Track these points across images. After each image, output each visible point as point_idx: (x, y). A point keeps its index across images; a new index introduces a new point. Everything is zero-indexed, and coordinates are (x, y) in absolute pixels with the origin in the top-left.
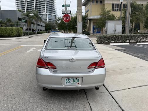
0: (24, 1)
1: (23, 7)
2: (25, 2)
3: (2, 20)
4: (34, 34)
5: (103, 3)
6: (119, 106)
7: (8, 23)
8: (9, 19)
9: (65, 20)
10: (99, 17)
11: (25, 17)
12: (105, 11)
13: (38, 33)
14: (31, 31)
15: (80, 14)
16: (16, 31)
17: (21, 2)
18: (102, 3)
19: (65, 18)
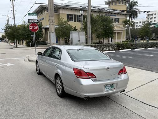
5: (58, 13)
6: (141, 102)
9: (32, 30)
10: (57, 27)
12: (62, 21)
15: (52, 24)
18: (56, 13)
19: (32, 27)
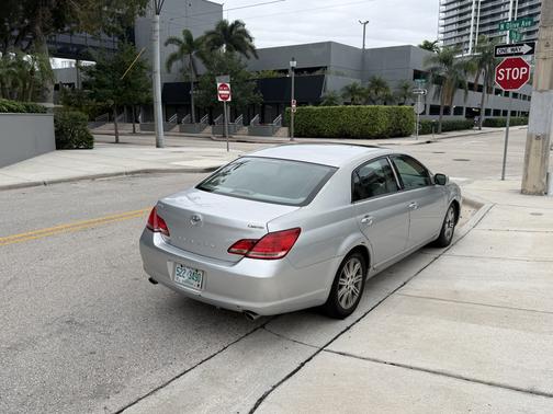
0: (471, 4)
1: (462, 26)
2: (473, 7)
3: (358, 81)
4: (468, 127)
7: (373, 91)
8: (377, 78)
9: (503, 82)
11: (438, 65)
13: (489, 124)
14: (462, 118)
16: (390, 118)
17: (461, 7)
